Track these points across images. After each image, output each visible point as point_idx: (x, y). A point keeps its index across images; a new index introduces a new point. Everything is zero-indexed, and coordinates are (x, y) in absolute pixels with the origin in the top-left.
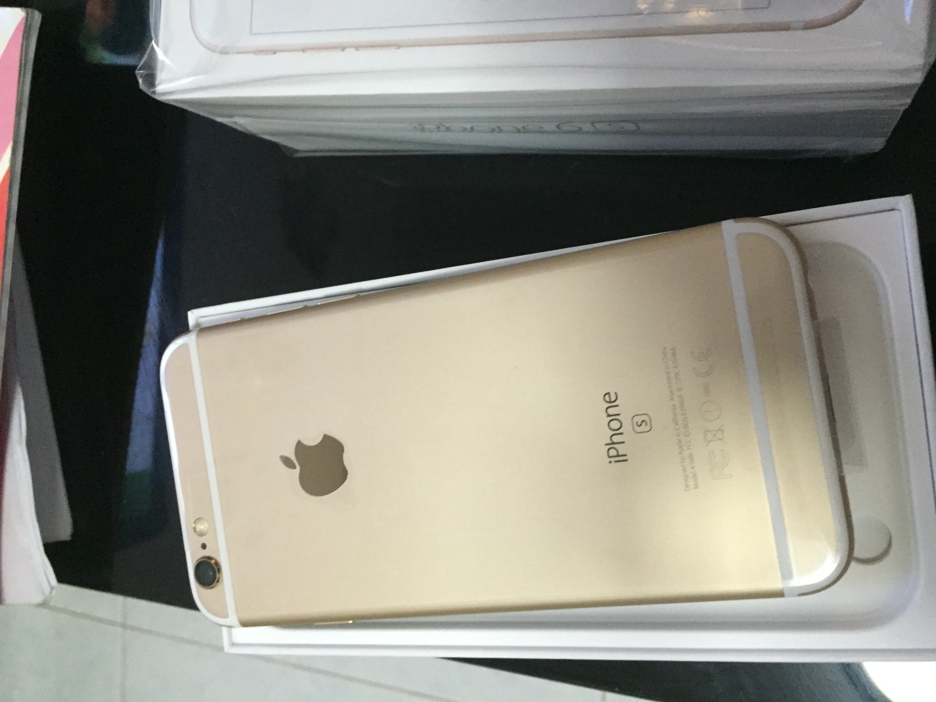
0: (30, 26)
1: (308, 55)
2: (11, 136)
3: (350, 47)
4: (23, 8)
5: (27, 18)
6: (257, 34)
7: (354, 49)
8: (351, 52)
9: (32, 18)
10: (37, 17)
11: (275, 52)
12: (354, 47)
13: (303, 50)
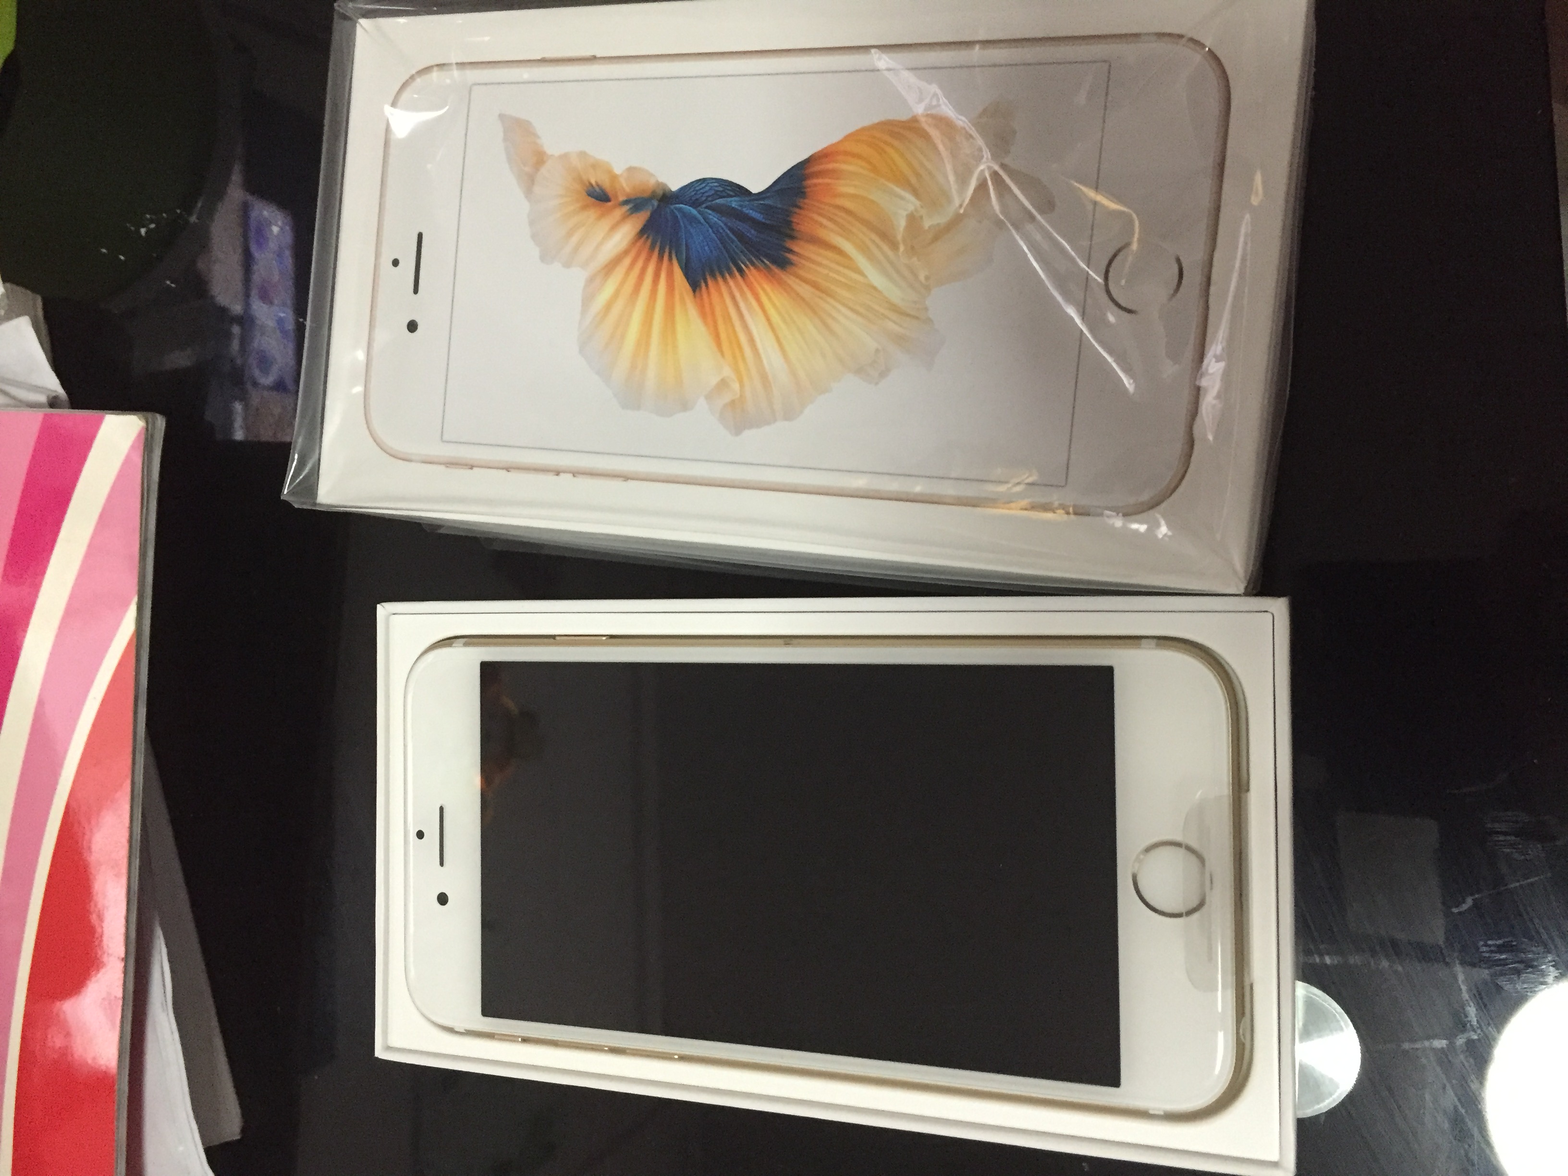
0: (152, 436)
1: (513, 475)
2: (135, 588)
3: (564, 472)
4: (141, 414)
5: (147, 429)
6: (447, 442)
7: (571, 475)
8: (566, 478)
9: (154, 424)
10: (161, 422)
11: (472, 467)
12: (570, 472)
13: (508, 469)
